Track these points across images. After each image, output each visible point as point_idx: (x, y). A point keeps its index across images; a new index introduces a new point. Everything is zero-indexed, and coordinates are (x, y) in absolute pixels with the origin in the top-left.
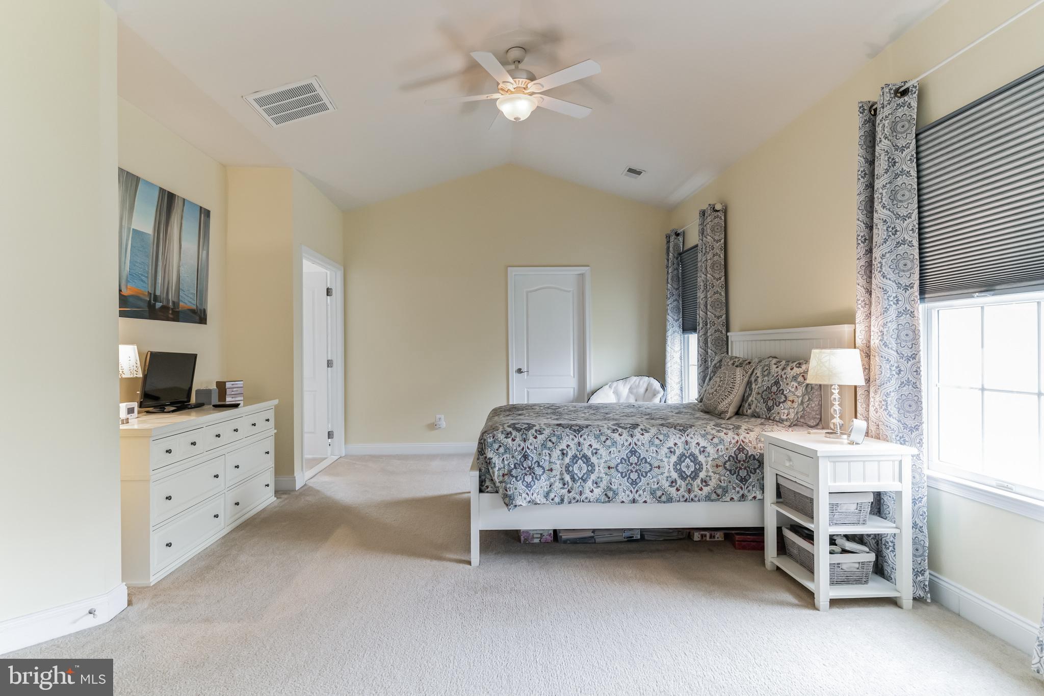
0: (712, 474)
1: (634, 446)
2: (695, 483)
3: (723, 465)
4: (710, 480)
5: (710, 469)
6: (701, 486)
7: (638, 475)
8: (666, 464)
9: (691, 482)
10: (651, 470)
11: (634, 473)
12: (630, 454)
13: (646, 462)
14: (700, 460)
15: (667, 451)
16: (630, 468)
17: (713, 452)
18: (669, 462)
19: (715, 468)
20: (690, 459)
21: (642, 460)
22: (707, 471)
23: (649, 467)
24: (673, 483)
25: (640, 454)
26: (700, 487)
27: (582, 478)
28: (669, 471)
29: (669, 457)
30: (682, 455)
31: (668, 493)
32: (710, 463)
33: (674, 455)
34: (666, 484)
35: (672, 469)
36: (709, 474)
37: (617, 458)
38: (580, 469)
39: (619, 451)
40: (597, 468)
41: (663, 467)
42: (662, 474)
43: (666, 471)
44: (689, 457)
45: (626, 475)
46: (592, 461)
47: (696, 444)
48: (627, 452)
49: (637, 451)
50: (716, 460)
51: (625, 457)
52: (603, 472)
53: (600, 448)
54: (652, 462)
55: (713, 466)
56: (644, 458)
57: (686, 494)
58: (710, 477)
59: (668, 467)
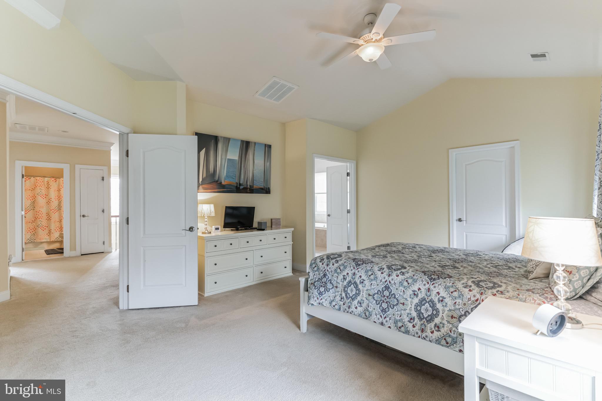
0: (446, 323)
1: (389, 283)
2: (429, 325)
3: (458, 317)
4: (443, 327)
5: (445, 318)
6: (434, 329)
7: (388, 306)
8: (409, 303)
9: (426, 323)
10: (397, 304)
11: (385, 303)
12: (385, 289)
13: (395, 297)
14: (437, 307)
15: (412, 293)
16: (383, 299)
17: (451, 304)
18: (411, 302)
19: (450, 318)
20: (430, 304)
21: (392, 295)
22: (443, 319)
23: (396, 302)
24: (412, 319)
25: (391, 290)
26: (432, 330)
27: (351, 297)
28: (410, 310)
29: (413, 298)
30: (423, 299)
31: (407, 326)
32: (446, 312)
33: (417, 297)
34: (406, 319)
35: (413, 308)
36: (443, 322)
37: (375, 289)
38: (352, 291)
39: (378, 285)
40: (361, 293)
41: (407, 305)
42: (405, 310)
43: (408, 308)
44: (428, 302)
45: (379, 303)
46: (359, 287)
47: (437, 293)
48: (383, 286)
49: (390, 288)
50: (452, 311)
51: (381, 290)
52: (365, 297)
53: (366, 279)
54: (399, 299)
55: (448, 316)
56: (394, 294)
57: (419, 332)
58: (443, 324)
59: (410, 306)
